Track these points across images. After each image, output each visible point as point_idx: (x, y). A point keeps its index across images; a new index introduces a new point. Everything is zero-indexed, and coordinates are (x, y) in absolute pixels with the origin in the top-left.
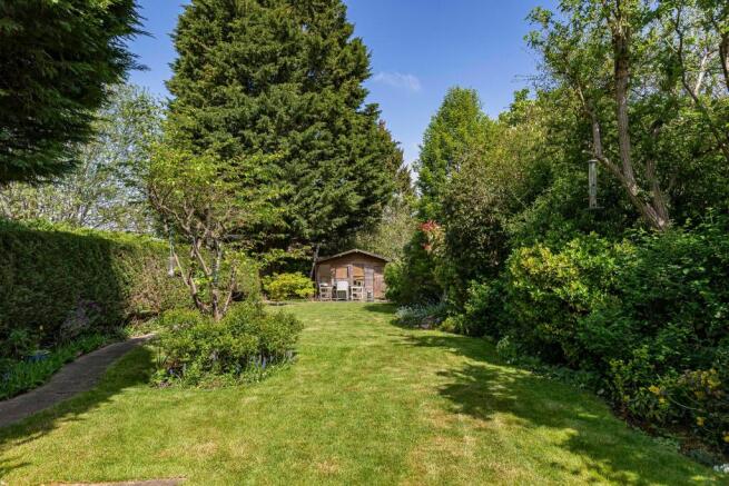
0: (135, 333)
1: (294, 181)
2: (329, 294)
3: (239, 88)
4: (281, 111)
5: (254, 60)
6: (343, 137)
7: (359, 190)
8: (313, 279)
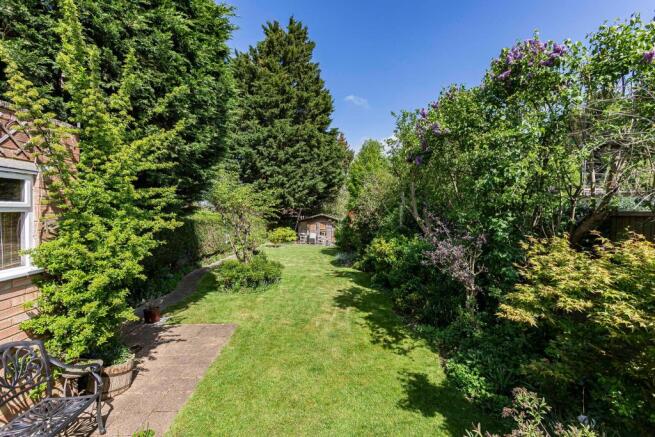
0: (204, 264)
1: (287, 176)
2: (305, 240)
3: (257, 122)
4: (280, 136)
5: (265, 106)
6: (316, 150)
7: (324, 181)
8: (297, 231)
